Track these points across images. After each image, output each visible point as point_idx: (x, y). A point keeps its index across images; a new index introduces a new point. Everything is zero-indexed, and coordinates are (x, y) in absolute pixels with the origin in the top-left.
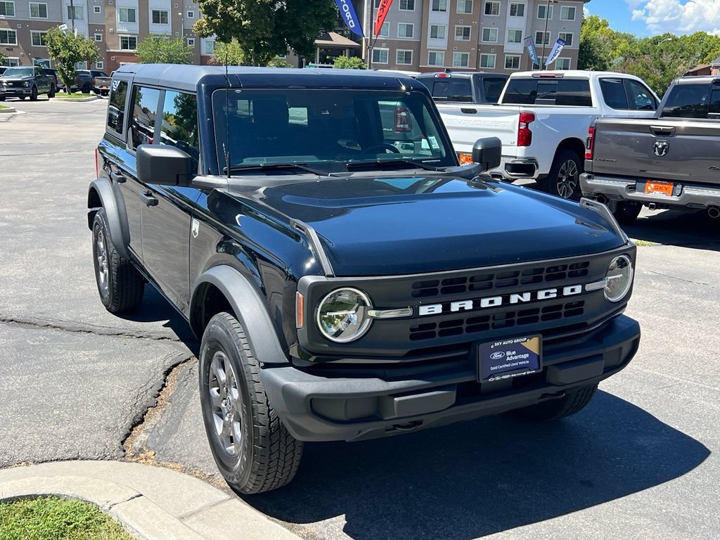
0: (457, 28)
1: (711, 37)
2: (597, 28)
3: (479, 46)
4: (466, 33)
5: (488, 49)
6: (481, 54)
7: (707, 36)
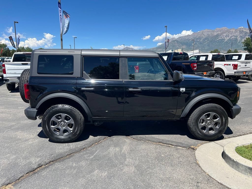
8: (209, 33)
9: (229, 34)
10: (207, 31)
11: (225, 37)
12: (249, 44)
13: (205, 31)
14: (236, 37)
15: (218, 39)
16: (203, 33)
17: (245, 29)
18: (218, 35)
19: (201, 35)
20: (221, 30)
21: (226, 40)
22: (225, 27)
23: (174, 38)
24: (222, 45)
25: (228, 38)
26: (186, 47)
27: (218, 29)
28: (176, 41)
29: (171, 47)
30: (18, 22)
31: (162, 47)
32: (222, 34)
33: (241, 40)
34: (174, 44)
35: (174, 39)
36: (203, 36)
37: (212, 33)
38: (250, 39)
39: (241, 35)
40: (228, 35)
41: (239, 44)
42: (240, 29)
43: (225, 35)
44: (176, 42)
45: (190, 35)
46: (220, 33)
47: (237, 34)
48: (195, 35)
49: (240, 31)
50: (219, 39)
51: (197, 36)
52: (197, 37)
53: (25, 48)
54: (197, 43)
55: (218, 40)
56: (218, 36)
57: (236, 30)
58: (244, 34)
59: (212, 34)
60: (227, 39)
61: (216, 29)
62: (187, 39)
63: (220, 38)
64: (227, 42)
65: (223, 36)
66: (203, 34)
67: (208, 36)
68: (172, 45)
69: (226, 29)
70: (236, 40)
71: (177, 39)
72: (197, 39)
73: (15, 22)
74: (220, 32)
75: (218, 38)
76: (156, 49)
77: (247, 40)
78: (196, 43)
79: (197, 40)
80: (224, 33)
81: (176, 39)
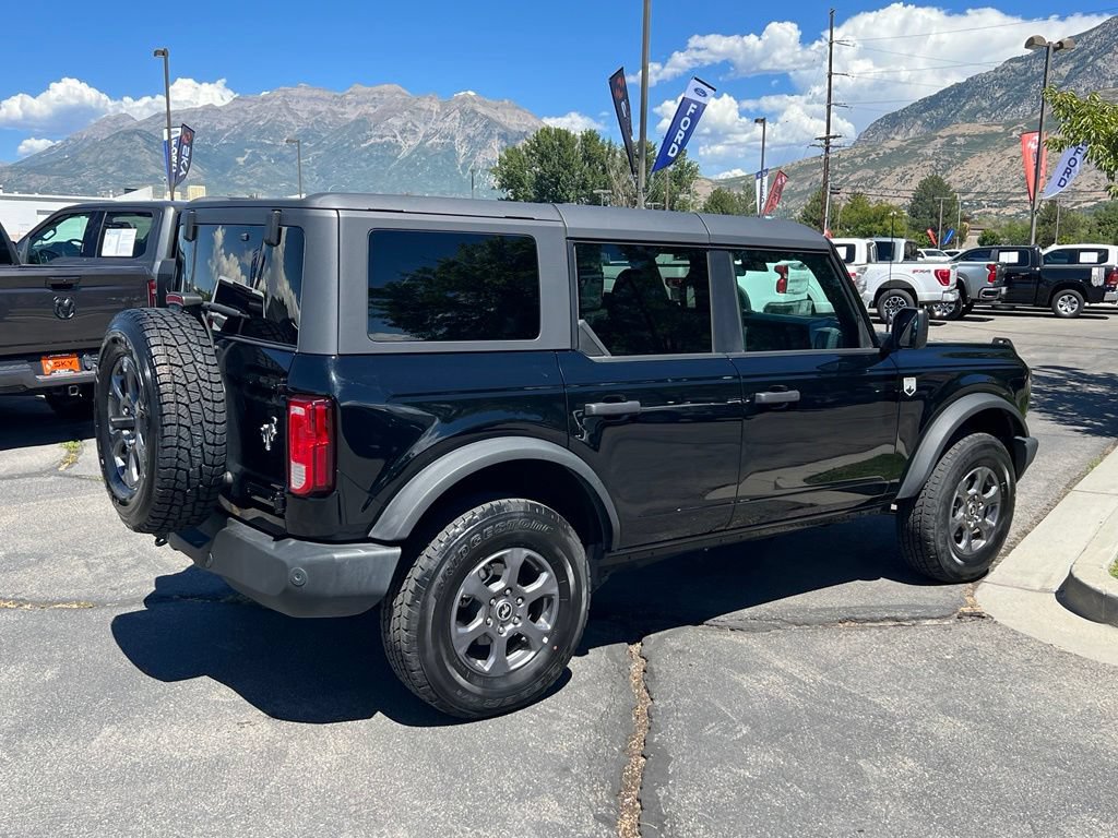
8: (322, 108)
9: (417, 123)
10: (308, 94)
11: (401, 133)
12: (519, 180)
13: (296, 92)
14: (448, 141)
15: (365, 141)
16: (286, 103)
17: (484, 104)
18: (363, 120)
19: (278, 115)
20: (376, 96)
21: (405, 153)
22: (395, 85)
23: (127, 117)
24: (389, 175)
25: (411, 143)
26: (205, 176)
27: (360, 89)
28: (141, 136)
29: (111, 169)
31: (53, 164)
32: (383, 116)
33: (473, 156)
34: (127, 153)
35: (127, 125)
36: (290, 118)
37: (335, 108)
38: (521, 157)
39: (468, 131)
40: (410, 125)
41: (464, 174)
42: (464, 100)
43: (397, 122)
44: (137, 138)
45: (218, 110)
46: (372, 110)
47: (452, 123)
48: (246, 112)
49: (463, 112)
50: (372, 141)
51: (260, 118)
52: (261, 123)
54: (265, 158)
55: (366, 149)
56: (361, 125)
57: (443, 106)
58: (480, 126)
59: (334, 113)
60: (408, 145)
61: (351, 89)
62: (205, 129)
63: (378, 140)
64: (409, 163)
65: (390, 127)
66: (290, 111)
67: (316, 121)
68: (120, 157)
69: (399, 93)
70: (450, 153)
71: (146, 122)
72: (261, 132)
74: (375, 107)
75: (369, 137)
76: (14, 176)
77: (510, 158)
78: (258, 157)
79: (258, 137)
80: (394, 113)
81: (140, 124)
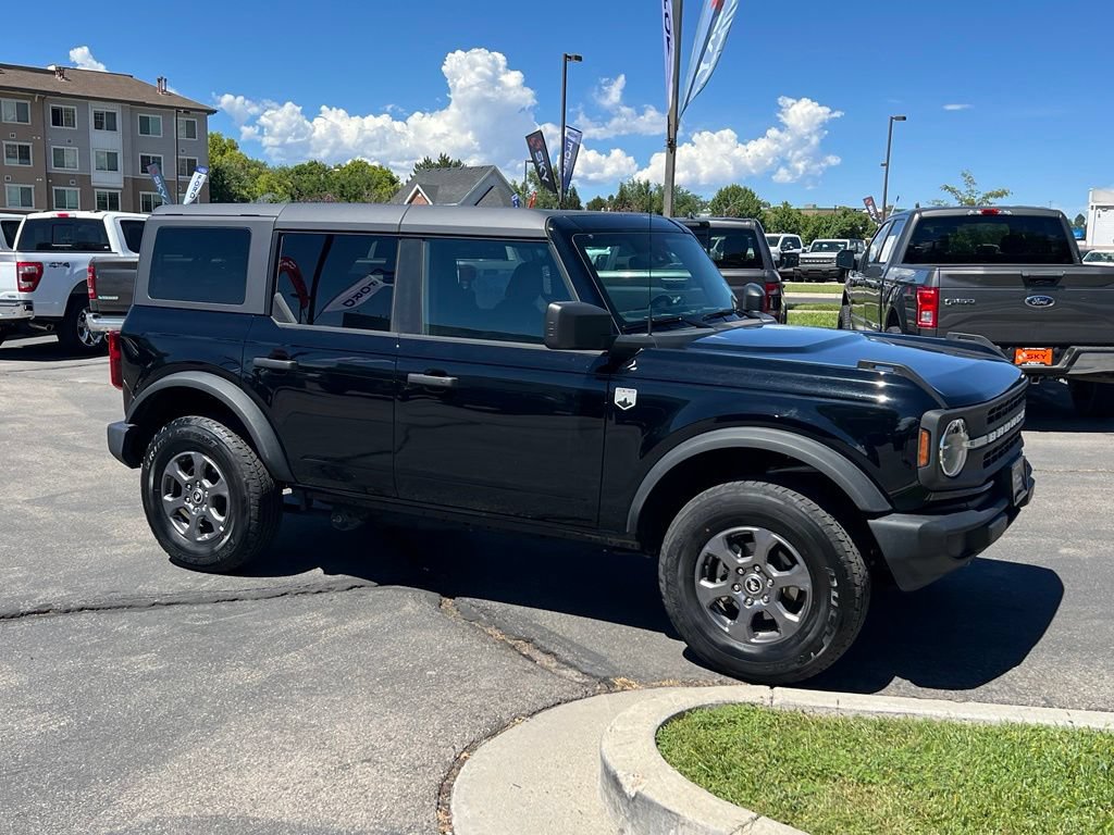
0: (7, 146)
1: (375, 168)
2: (223, 152)
3: (48, 175)
4: (24, 153)
5: (66, 179)
6: (54, 188)
7: (369, 167)
30: (579, 58)
53: (652, 188)
73: (566, 56)
